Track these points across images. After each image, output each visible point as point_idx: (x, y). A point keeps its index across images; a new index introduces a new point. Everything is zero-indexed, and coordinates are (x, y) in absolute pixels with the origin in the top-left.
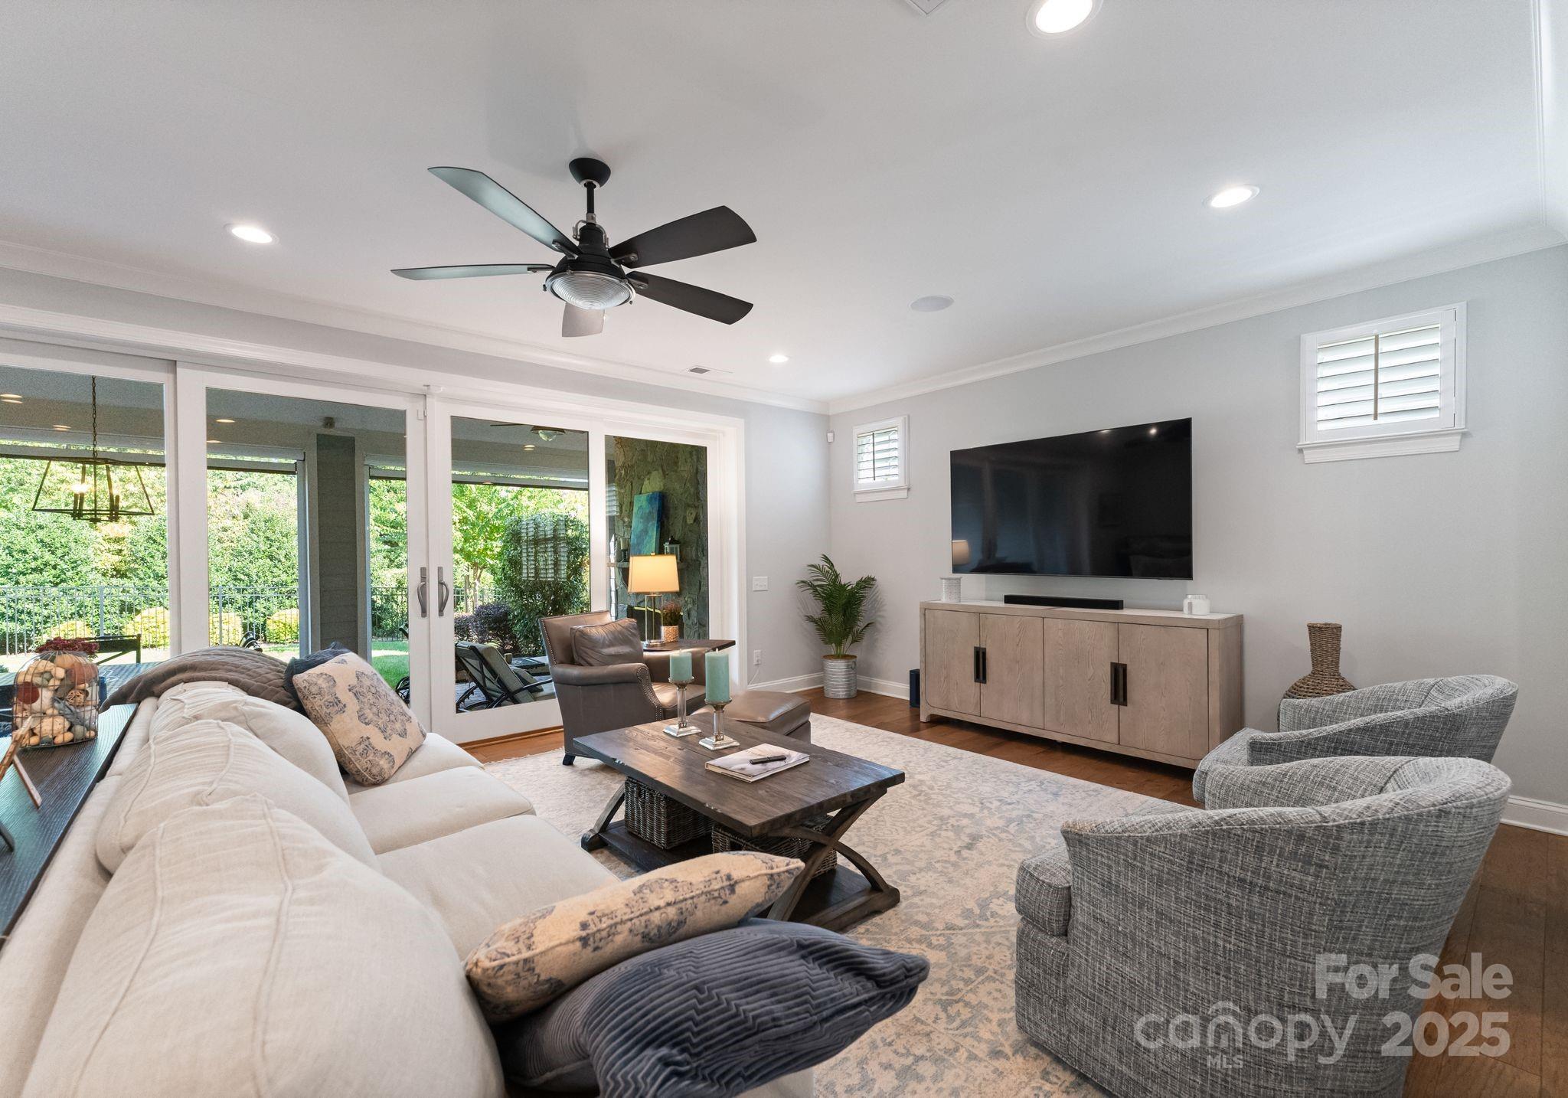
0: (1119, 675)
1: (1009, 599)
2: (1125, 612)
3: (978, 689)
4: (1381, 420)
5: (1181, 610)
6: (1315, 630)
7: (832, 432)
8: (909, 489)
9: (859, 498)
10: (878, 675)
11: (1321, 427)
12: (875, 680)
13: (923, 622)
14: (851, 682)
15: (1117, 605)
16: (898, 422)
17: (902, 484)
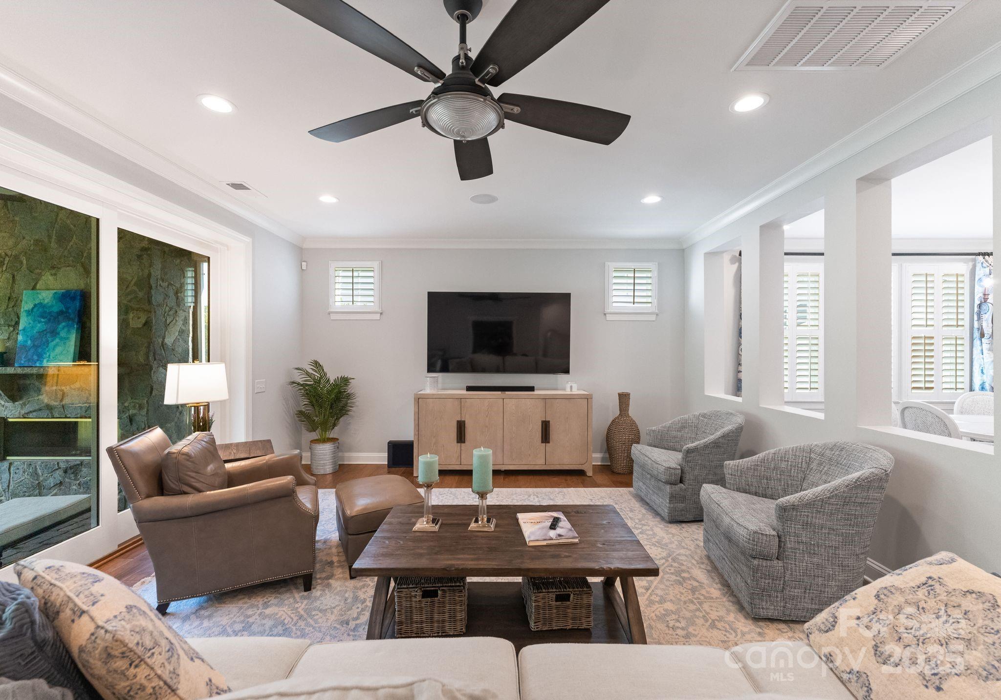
0: (546, 427)
1: (469, 389)
2: (536, 392)
3: (459, 448)
4: (636, 305)
5: (564, 389)
6: (620, 395)
7: (304, 261)
8: (381, 314)
9: (333, 317)
10: (350, 449)
11: (614, 304)
12: (347, 454)
13: (417, 407)
14: (335, 458)
15: (532, 389)
16: (376, 265)
17: (377, 309)
